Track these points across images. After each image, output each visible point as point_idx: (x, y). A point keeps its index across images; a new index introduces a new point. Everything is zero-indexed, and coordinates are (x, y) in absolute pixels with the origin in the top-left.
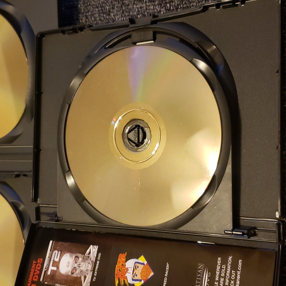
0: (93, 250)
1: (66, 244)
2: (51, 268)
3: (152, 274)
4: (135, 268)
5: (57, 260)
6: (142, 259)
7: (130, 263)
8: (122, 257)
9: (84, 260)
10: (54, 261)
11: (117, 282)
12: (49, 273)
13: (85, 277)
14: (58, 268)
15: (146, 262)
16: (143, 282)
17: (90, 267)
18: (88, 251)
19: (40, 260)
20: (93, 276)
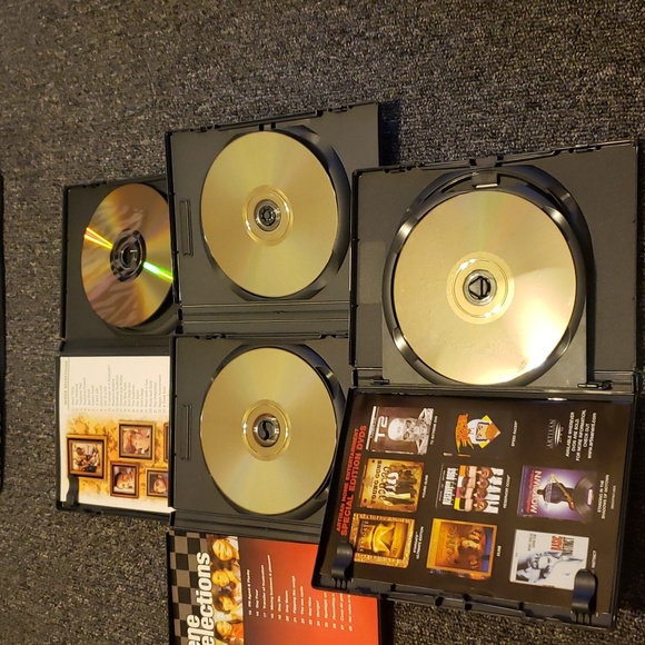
0: (428, 413)
1: (394, 409)
2: (378, 435)
3: (499, 433)
4: (479, 428)
5: (385, 426)
6: (486, 419)
7: (473, 424)
8: (462, 419)
9: (417, 424)
10: (381, 427)
11: (458, 444)
12: (376, 440)
13: (421, 441)
14: (386, 434)
15: (490, 422)
16: (488, 441)
17: (426, 431)
18: (422, 415)
19: (363, 428)
20: (430, 439)
